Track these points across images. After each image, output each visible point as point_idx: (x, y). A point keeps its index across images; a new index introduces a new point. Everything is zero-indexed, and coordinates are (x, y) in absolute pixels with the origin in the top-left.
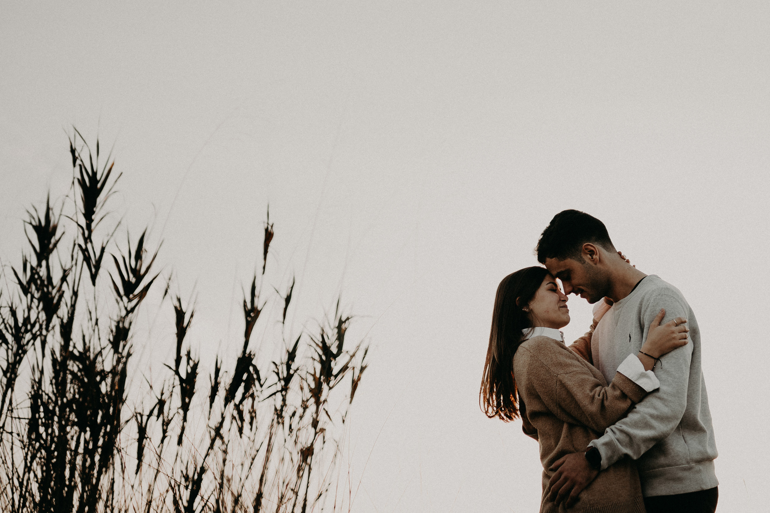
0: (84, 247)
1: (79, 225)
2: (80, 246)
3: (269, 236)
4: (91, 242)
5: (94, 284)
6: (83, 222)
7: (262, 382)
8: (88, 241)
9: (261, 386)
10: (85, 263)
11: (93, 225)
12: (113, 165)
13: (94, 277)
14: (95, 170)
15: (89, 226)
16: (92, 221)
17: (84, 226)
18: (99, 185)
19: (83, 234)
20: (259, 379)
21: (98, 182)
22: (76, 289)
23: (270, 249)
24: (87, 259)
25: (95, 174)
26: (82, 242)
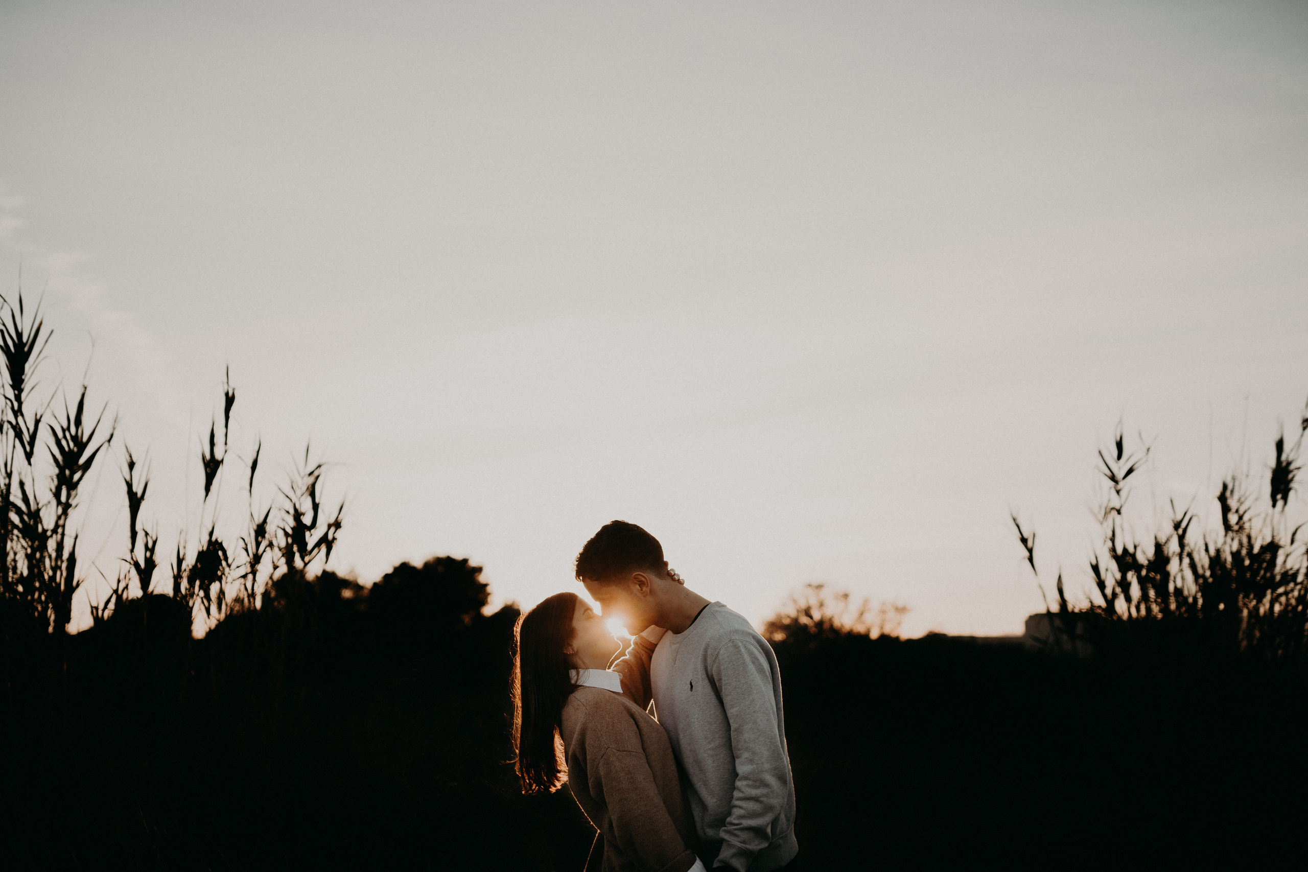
0: (14, 422)
1: (6, 398)
2: (9, 422)
3: (230, 400)
4: (22, 415)
5: (30, 464)
6: (10, 394)
7: (230, 561)
8: (19, 414)
9: (229, 566)
10: (17, 441)
11: (23, 395)
12: (41, 324)
13: (29, 456)
14: (20, 330)
15: (18, 398)
16: (21, 391)
17: (12, 397)
18: (26, 349)
19: (12, 408)
20: (226, 559)
21: (25, 345)
22: (9, 471)
23: (231, 413)
24: (19, 434)
25: (19, 335)
26: (11, 418)
